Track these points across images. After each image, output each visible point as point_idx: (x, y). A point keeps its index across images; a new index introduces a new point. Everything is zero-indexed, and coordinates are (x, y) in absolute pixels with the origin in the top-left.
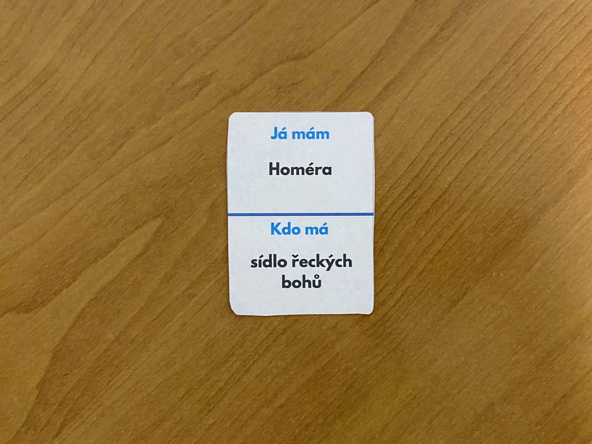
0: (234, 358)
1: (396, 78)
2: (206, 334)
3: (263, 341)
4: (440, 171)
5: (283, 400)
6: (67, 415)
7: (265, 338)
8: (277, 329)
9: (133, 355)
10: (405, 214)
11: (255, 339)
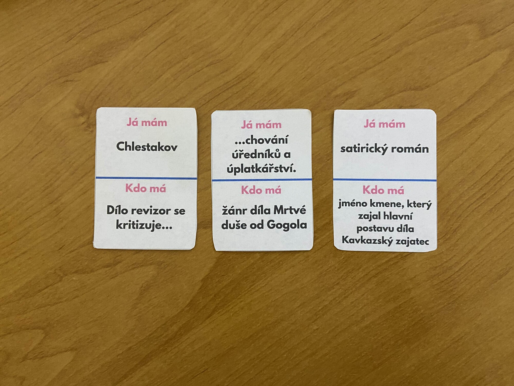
0: (338, 287)
1: (483, 114)
2: (321, 266)
3: (360, 279)
4: (504, 183)
5: (368, 323)
6: (218, 304)
7: (361, 277)
8: (371, 273)
9: (270, 271)
10: (476, 209)
11: (355, 276)
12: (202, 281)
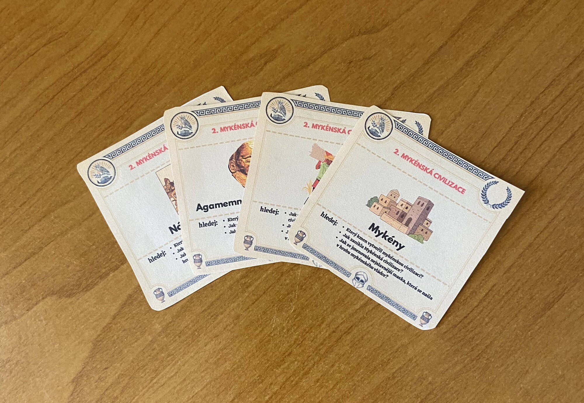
1: (479, 53)
3: (325, 340)
8: (340, 328)
9: (180, 349)
11: (316, 337)
12: (73, 381)
